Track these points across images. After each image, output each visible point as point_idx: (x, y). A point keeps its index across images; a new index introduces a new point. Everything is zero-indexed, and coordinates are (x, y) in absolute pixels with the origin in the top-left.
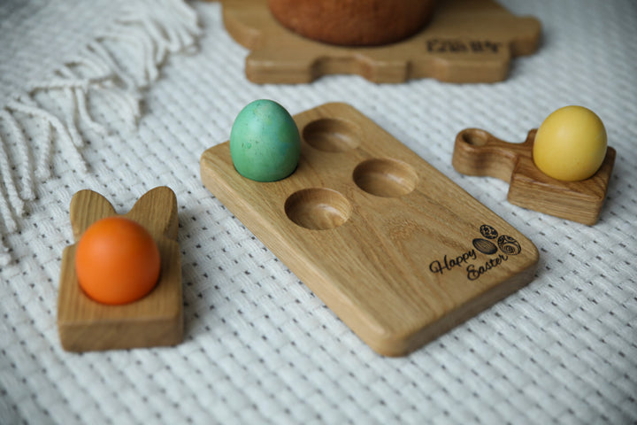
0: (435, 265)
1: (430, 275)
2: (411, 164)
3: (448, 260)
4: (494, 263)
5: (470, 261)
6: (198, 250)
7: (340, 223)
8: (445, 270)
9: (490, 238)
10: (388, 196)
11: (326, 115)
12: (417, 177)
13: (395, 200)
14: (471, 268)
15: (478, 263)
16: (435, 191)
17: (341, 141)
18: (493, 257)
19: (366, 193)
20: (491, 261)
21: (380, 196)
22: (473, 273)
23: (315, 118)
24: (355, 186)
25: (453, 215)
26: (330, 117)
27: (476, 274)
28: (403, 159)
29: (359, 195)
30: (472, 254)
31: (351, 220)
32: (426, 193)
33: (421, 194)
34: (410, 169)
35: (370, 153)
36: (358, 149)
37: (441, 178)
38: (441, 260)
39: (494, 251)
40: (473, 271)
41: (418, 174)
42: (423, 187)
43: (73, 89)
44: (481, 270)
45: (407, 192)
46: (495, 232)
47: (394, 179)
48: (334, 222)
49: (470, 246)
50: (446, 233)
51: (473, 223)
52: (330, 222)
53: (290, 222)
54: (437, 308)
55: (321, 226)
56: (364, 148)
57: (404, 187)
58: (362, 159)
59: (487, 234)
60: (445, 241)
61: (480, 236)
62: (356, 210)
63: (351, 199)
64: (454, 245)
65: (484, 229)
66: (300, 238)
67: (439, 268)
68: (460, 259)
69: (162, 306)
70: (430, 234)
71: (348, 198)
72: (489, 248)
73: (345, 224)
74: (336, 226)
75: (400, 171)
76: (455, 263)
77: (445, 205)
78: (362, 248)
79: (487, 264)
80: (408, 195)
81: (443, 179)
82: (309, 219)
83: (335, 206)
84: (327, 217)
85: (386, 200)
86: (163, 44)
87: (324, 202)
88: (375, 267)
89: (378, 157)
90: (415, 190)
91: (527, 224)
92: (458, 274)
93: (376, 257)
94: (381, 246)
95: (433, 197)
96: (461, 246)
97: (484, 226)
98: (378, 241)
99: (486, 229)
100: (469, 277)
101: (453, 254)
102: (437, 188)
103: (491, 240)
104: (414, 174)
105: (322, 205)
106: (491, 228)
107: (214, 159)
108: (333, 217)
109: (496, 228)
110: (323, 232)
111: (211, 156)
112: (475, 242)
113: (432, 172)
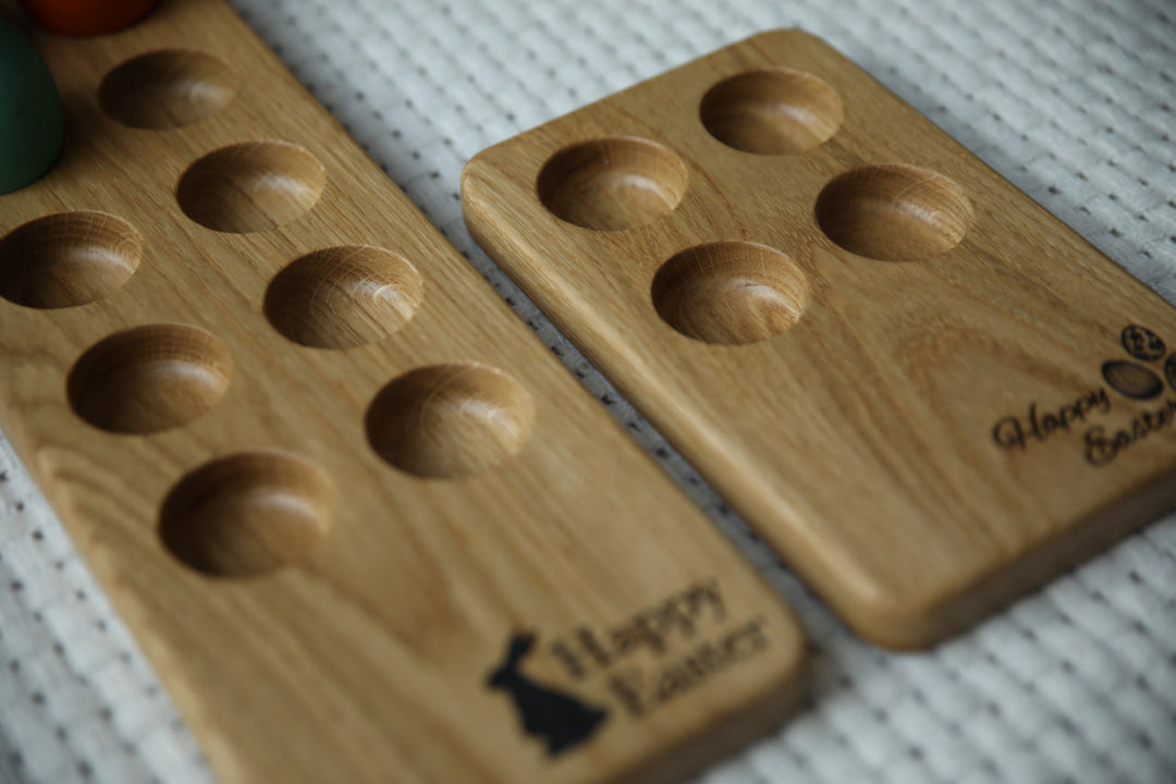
0: (1008, 429)
1: (995, 455)
2: (957, 177)
3: (1040, 414)
4: (1154, 421)
5: (1095, 417)
7: (784, 325)
8: (1031, 442)
9: (1145, 357)
10: (902, 258)
11: (756, 61)
12: (970, 210)
13: (914, 269)
14: (1095, 435)
15: (1111, 422)
16: (1013, 242)
17: (794, 122)
18: (1151, 406)
19: (848, 255)
20: (1147, 417)
21: (882, 257)
22: (1100, 448)
23: (730, 71)
24: (820, 236)
25: (1056, 303)
26: (765, 67)
27: (1108, 449)
28: (938, 166)
29: (830, 258)
30: (1097, 399)
31: (807, 320)
32: (991, 250)
33: (978, 252)
34: (955, 190)
35: (856, 150)
36: (832, 141)
37: (1031, 211)
38: (1021, 413)
39: (1154, 391)
40: (1101, 443)
41: (973, 203)
42: (984, 231)
44: (1121, 440)
45: (947, 245)
46: (1158, 344)
47: (920, 214)
48: (770, 321)
49: (1094, 379)
50: (1038, 349)
51: (1105, 323)
52: (761, 322)
53: (662, 325)
54: (1007, 535)
55: (739, 335)
56: (844, 142)
57: (940, 231)
58: (839, 168)
59: (1139, 348)
60: (1034, 368)
61: (1119, 353)
62: (820, 295)
63: (809, 267)
64: (1055, 376)
65: (1131, 336)
66: (686, 365)
67: (1016, 435)
68: (1068, 414)
70: (997, 350)
71: (802, 265)
72: (1143, 382)
73: (795, 330)
74: (776, 332)
75: (932, 195)
76: (1056, 422)
77: (1036, 279)
78: (833, 389)
79: (1135, 424)
80: (948, 255)
81: (1037, 215)
82: (712, 315)
83: (773, 284)
84: (753, 309)
85: (892, 269)
87: (748, 275)
88: (864, 436)
89: (876, 163)
90: (965, 241)
92: (1064, 450)
93: (862, 410)
94: (877, 382)
95: (1007, 258)
96: (1073, 381)
97: (1132, 327)
98: (868, 368)
99: (1136, 337)
100: (1089, 457)
101: (1052, 400)
102: (1017, 235)
103: (1147, 365)
104: (964, 202)
105: (742, 281)
106: (1149, 333)
107: (490, 177)
108: (769, 310)
109: (1162, 333)
110: (741, 351)
111: (484, 170)
112: (1108, 369)
113: (1008, 196)
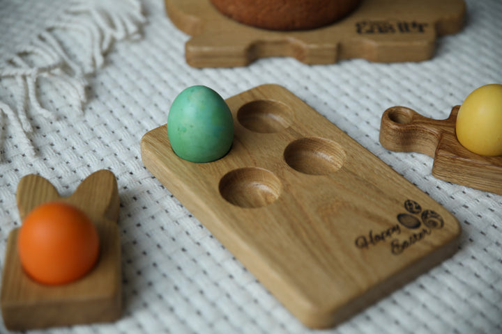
0: (361, 241)
1: (356, 251)
2: (340, 142)
3: (373, 235)
4: (418, 237)
5: (395, 236)
6: (137, 228)
7: (272, 200)
8: (370, 246)
9: (414, 212)
10: (318, 174)
11: (259, 97)
12: (345, 155)
13: (323, 178)
14: (395, 243)
15: (401, 238)
16: (362, 168)
17: (275, 121)
18: (417, 231)
19: (298, 173)
20: (415, 236)
21: (311, 173)
22: (397, 248)
23: (249, 100)
24: (286, 165)
25: (379, 192)
26: (263, 99)
27: (400, 248)
28: (332, 138)
29: (290, 174)
30: (396, 229)
31: (281, 198)
32: (353, 171)
33: (348, 171)
34: (338, 147)
35: (300, 132)
36: (290, 128)
37: (368, 155)
39: (417, 225)
40: (397, 246)
41: (346, 152)
42: (350, 163)
43: (24, 77)
44: (405, 245)
45: (336, 169)
46: (419, 207)
47: (324, 156)
48: (266, 199)
49: (395, 221)
50: (372, 209)
51: (398, 199)
52: (262, 199)
53: (223, 200)
54: (361, 283)
55: (254, 204)
56: (294, 128)
57: (333, 164)
58: (293, 138)
59: (411, 209)
60: (371, 217)
61: (404, 211)
62: (286, 188)
63: (282, 178)
64: (379, 220)
65: (408, 204)
66: (233, 216)
67: (365, 243)
68: (385, 235)
69: (101, 285)
70: (356, 210)
71: (279, 177)
72: (413, 222)
73: (276, 202)
74: (268, 203)
75: (329, 149)
76: (380, 238)
77: (371, 182)
78: (292, 226)
79: (411, 238)
80: (336, 172)
81: (371, 157)
82: (243, 197)
83: (268, 184)
84: (260, 194)
85: (314, 178)
86: (108, 32)
87: (257, 181)
88: (305, 244)
89: (308, 137)
90: (343, 167)
91: (452, 197)
92: (383, 249)
93: (304, 234)
94: (310, 223)
95: (360, 174)
96: (386, 222)
97: (409, 201)
98: (306, 217)
99: (410, 204)
100: (393, 252)
101: (378, 229)
102: (363, 165)
103: (415, 215)
104: (342, 152)
105: (255, 183)
106: (415, 203)
107: (153, 142)
108: (266, 195)
109: (420, 203)
110: (255, 211)
111: (150, 139)
112: (400, 217)
113: (359, 149)
